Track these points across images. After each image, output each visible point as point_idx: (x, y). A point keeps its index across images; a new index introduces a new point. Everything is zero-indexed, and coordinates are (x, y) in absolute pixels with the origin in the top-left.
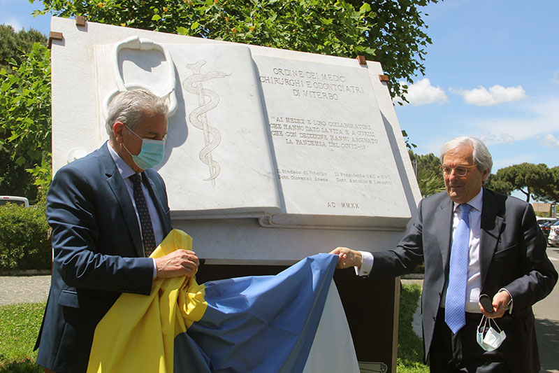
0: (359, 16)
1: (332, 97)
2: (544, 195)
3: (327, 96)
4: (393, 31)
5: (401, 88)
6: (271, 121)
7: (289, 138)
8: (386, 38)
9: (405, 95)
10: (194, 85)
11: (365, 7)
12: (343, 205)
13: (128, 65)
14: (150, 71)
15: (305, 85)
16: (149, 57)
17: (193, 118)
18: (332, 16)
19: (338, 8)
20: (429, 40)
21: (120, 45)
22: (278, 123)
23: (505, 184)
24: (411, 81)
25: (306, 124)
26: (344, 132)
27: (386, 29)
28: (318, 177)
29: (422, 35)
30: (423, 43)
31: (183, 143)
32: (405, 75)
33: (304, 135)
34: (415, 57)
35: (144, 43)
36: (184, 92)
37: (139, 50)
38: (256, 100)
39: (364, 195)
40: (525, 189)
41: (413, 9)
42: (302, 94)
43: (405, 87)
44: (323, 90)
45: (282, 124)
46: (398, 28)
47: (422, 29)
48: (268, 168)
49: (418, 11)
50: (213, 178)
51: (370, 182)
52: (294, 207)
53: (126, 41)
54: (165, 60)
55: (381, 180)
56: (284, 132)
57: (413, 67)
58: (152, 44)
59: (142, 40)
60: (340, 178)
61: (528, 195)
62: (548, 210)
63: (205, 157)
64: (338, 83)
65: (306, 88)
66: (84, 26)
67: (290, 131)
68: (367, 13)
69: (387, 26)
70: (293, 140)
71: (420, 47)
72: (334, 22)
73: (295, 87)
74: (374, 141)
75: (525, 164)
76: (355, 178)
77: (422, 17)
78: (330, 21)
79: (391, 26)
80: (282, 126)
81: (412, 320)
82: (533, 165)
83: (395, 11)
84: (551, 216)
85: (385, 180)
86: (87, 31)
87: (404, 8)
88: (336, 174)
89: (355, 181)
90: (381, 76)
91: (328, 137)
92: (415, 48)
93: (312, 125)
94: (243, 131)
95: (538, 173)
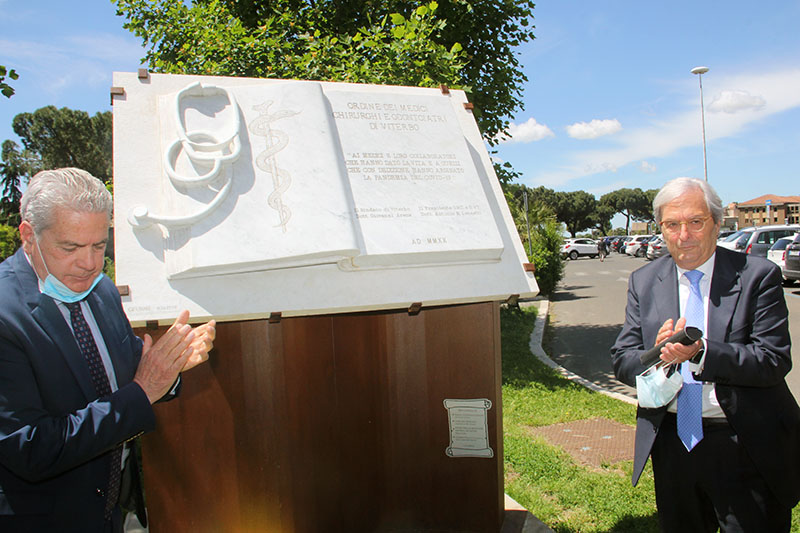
0: (451, 56)
1: (412, 127)
2: (641, 215)
3: (408, 127)
4: (490, 72)
5: (504, 124)
6: (347, 158)
7: (367, 175)
8: (486, 78)
9: (506, 130)
10: (261, 127)
11: (457, 47)
12: (430, 241)
13: (191, 113)
14: (214, 116)
15: (383, 118)
16: (212, 103)
17: (261, 162)
18: (424, 58)
19: (430, 50)
20: (525, 78)
21: (181, 94)
22: (355, 159)
23: (608, 209)
24: (513, 117)
25: (386, 158)
26: (427, 163)
27: (483, 70)
28: (400, 212)
29: (519, 74)
30: (520, 81)
31: (250, 189)
32: (506, 112)
33: (383, 170)
34: (514, 94)
35: (206, 88)
36: (251, 137)
37: (202, 96)
38: (328, 137)
39: (451, 228)
40: (625, 212)
41: (506, 50)
42: (379, 126)
43: (507, 123)
44: (402, 122)
45: (358, 160)
46: (495, 69)
47: (518, 69)
48: (343, 207)
49: (511, 51)
50: (283, 223)
51: (458, 213)
52: (375, 247)
53: (187, 88)
54: (229, 103)
55: (469, 211)
56: (361, 168)
57: (513, 104)
58: (214, 88)
59: (203, 86)
60: (425, 212)
61: (628, 217)
62: (645, 229)
63: (274, 202)
64: (418, 113)
65: (384, 121)
66: (146, 78)
67: (368, 166)
68: (459, 53)
69: (484, 66)
70: (371, 175)
71: (517, 84)
72: (427, 64)
73: (372, 121)
74: (461, 170)
75: (623, 189)
76: (441, 211)
77: (516, 56)
78: (423, 62)
79: (488, 67)
80: (359, 162)
81: (529, 340)
82: (630, 190)
83: (490, 52)
84: (648, 233)
85: (474, 210)
86: (149, 83)
87: (498, 49)
88: (420, 208)
89: (441, 214)
90: (465, 104)
91: (410, 169)
92: (513, 87)
93: (392, 159)
94: (314, 171)
95: (635, 197)
